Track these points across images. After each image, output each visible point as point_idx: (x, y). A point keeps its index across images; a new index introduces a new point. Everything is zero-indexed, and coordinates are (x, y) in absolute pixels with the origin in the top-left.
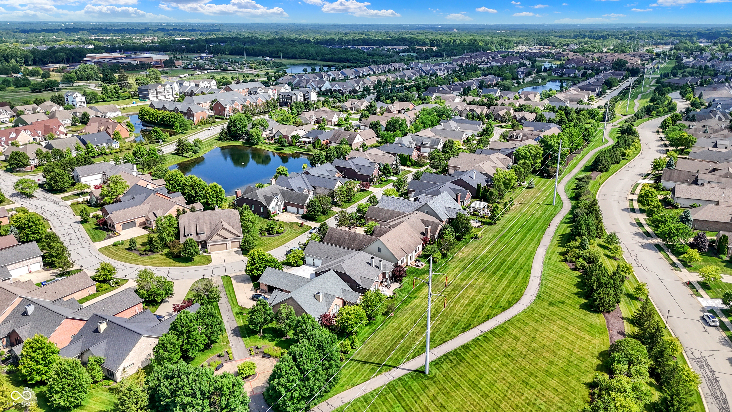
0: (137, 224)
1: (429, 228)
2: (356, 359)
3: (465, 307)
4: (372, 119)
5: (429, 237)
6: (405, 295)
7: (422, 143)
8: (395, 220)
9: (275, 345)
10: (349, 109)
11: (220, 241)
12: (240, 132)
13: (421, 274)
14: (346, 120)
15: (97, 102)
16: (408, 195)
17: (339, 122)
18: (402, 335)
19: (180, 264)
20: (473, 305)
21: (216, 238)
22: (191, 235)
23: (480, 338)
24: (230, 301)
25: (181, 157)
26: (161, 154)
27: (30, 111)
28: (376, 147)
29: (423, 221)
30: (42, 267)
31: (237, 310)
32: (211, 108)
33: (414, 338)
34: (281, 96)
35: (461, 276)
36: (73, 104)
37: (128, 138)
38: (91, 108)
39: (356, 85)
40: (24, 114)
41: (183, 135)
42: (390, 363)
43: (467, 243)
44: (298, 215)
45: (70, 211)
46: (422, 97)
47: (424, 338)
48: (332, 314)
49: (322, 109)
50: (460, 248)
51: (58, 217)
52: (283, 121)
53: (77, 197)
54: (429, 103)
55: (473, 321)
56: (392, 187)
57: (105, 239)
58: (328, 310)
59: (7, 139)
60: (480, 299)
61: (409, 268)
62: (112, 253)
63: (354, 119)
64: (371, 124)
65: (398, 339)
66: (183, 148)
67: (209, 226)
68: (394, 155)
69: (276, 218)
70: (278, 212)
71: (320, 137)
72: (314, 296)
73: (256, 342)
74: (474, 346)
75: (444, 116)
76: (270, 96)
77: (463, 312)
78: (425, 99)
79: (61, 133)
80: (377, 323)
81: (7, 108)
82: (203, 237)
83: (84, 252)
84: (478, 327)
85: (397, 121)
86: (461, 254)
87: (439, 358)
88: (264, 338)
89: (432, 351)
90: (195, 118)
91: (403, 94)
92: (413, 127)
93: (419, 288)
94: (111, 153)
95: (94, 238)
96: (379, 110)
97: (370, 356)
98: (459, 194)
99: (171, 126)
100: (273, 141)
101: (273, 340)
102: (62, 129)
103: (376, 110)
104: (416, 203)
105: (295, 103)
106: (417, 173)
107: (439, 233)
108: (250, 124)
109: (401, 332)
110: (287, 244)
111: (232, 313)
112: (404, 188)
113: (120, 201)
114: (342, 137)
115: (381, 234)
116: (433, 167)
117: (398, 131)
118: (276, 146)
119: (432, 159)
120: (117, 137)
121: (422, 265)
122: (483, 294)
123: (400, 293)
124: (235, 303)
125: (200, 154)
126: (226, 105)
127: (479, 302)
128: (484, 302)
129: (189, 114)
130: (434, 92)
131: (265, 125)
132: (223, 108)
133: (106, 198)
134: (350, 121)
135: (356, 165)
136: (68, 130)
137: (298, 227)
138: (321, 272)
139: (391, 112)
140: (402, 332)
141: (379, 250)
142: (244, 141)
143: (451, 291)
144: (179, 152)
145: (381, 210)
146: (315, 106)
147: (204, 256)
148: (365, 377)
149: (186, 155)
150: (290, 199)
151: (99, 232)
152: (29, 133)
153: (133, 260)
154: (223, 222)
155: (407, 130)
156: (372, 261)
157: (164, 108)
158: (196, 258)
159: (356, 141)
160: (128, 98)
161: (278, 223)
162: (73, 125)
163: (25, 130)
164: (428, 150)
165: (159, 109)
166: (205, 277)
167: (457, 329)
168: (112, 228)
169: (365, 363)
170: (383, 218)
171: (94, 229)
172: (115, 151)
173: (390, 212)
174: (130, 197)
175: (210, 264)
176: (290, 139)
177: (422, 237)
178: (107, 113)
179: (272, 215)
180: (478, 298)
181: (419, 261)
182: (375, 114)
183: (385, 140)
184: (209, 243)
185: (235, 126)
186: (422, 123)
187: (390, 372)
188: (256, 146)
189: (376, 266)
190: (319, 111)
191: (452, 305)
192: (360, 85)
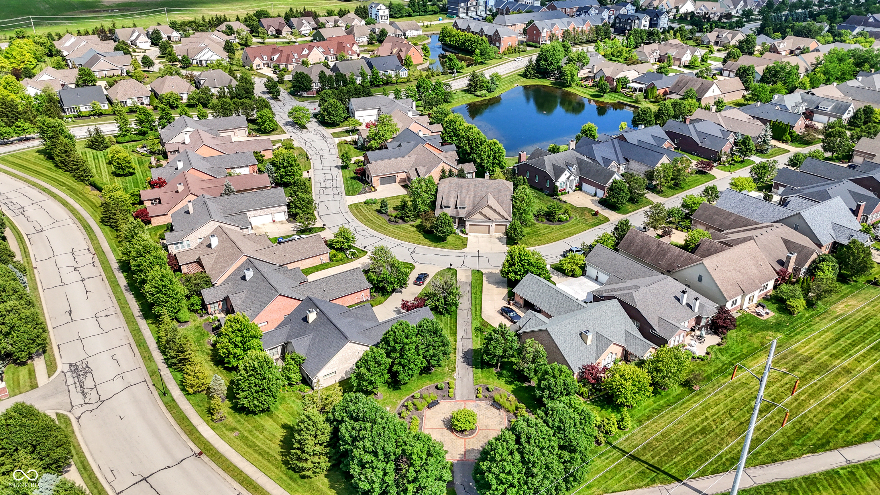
0: (398, 180)
1: (794, 257)
2: (622, 447)
3: (826, 407)
4: (744, 61)
5: (790, 270)
6: (725, 358)
7: (817, 107)
8: (738, 232)
9: (512, 392)
10: (712, 43)
11: (482, 222)
12: (551, 68)
13: (762, 329)
14: (702, 60)
15: (402, 17)
16: (773, 190)
17: (691, 62)
18: (704, 428)
19: (429, 242)
20: (842, 406)
21: (478, 216)
22: (449, 207)
23: (841, 472)
24: (473, 308)
25: (472, 96)
26: (449, 90)
27: (332, 24)
28: (739, 105)
29: (786, 242)
30: (287, 217)
31: (477, 324)
32: (525, 32)
33: (722, 439)
34: (618, 20)
35: (832, 350)
36: (376, 17)
37: (420, 64)
38: (391, 24)
39: (732, 7)
40: (325, 27)
41: (484, 66)
42: (673, 471)
43: (859, 288)
44: (595, 198)
45: (335, 151)
46: (835, 32)
47: (739, 443)
48: (602, 366)
49: (671, 41)
50: (843, 297)
51: (321, 157)
52: (611, 57)
53: (347, 134)
54: (844, 41)
55: (836, 436)
56: (748, 175)
57: (359, 194)
58: (597, 359)
59: (300, 56)
60: (857, 400)
61: (743, 315)
62: (361, 213)
63: (716, 59)
64: (739, 70)
65: (695, 434)
66: (476, 85)
67: (472, 199)
68: (764, 121)
69: (564, 198)
70: (568, 189)
71: (657, 83)
72: (581, 334)
73: (488, 378)
74: (826, 484)
75: (867, 65)
76: (603, 20)
77: (820, 416)
78: (840, 35)
79: (353, 53)
80: (668, 395)
81: (310, 19)
82: (462, 213)
83: (333, 206)
84: (844, 451)
85: (783, 68)
86: (841, 307)
87: (757, 488)
88: (500, 375)
89: (748, 471)
90: (502, 44)
91: (804, 24)
92: (808, 79)
93: (753, 353)
94: (397, 83)
95: (348, 191)
96: (758, 48)
97: (644, 448)
98: (863, 204)
99: (471, 52)
100: (591, 84)
101: (510, 383)
102: (355, 48)
103: (754, 47)
104: (782, 209)
105: (635, 30)
106: (796, 156)
107: (810, 266)
108: (566, 58)
109: (703, 422)
110: (568, 240)
111: (470, 327)
112: (767, 178)
113: (387, 148)
114: (689, 86)
115: (710, 252)
116: (826, 149)
117: (780, 84)
118: (593, 91)
119: (828, 135)
120: (406, 63)
121: (767, 313)
122: (866, 391)
123: (718, 353)
124: (478, 313)
125: (495, 94)
126: (543, 29)
127: (854, 405)
128: (864, 406)
129: (495, 39)
130: (859, 24)
131: (584, 61)
132: (539, 33)
133: (372, 142)
134: (709, 62)
135: (699, 133)
136: (363, 49)
137: (591, 216)
138: (602, 297)
139: (778, 53)
140: (705, 424)
141: (700, 279)
142: (554, 81)
143: (808, 374)
144: (470, 90)
145: (719, 212)
146: (662, 36)
147: (459, 238)
148: (627, 483)
149: (478, 93)
150: (587, 174)
151: (356, 183)
152: (322, 50)
153: (380, 227)
154: (491, 197)
155: (796, 84)
156: (683, 297)
157: (469, 29)
158: (450, 239)
159: (709, 94)
160: (435, 13)
161: (564, 205)
162: (370, 43)
163: (318, 47)
164: (825, 119)
165: (463, 30)
166: (452, 267)
167: (803, 445)
168: (369, 181)
169: (634, 458)
170: (720, 225)
171: (352, 178)
172: (401, 80)
173: (733, 218)
174: (398, 144)
175: (464, 250)
176: (615, 83)
177: (778, 268)
178: (407, 31)
179: (559, 193)
180: (854, 396)
181: (764, 307)
182: (751, 54)
183: (756, 97)
184: (468, 221)
185: (546, 60)
186: (825, 73)
187: (668, 487)
188: (568, 89)
189: (688, 305)
190: (665, 44)
191: (803, 397)
192: (739, 7)
